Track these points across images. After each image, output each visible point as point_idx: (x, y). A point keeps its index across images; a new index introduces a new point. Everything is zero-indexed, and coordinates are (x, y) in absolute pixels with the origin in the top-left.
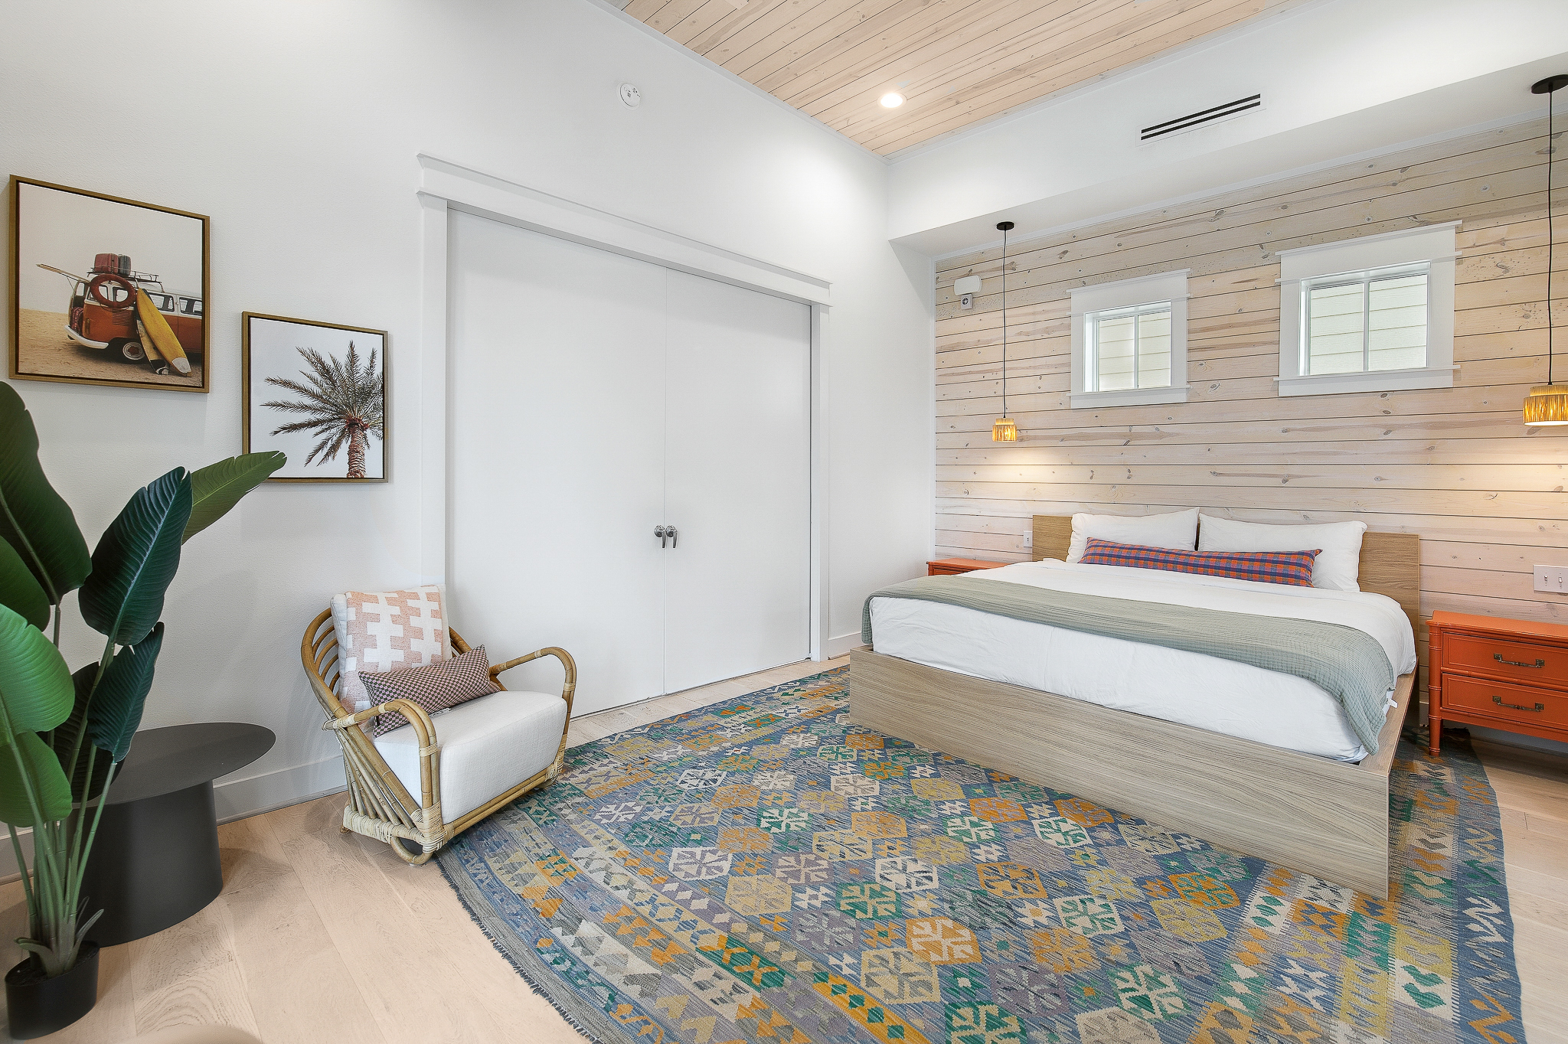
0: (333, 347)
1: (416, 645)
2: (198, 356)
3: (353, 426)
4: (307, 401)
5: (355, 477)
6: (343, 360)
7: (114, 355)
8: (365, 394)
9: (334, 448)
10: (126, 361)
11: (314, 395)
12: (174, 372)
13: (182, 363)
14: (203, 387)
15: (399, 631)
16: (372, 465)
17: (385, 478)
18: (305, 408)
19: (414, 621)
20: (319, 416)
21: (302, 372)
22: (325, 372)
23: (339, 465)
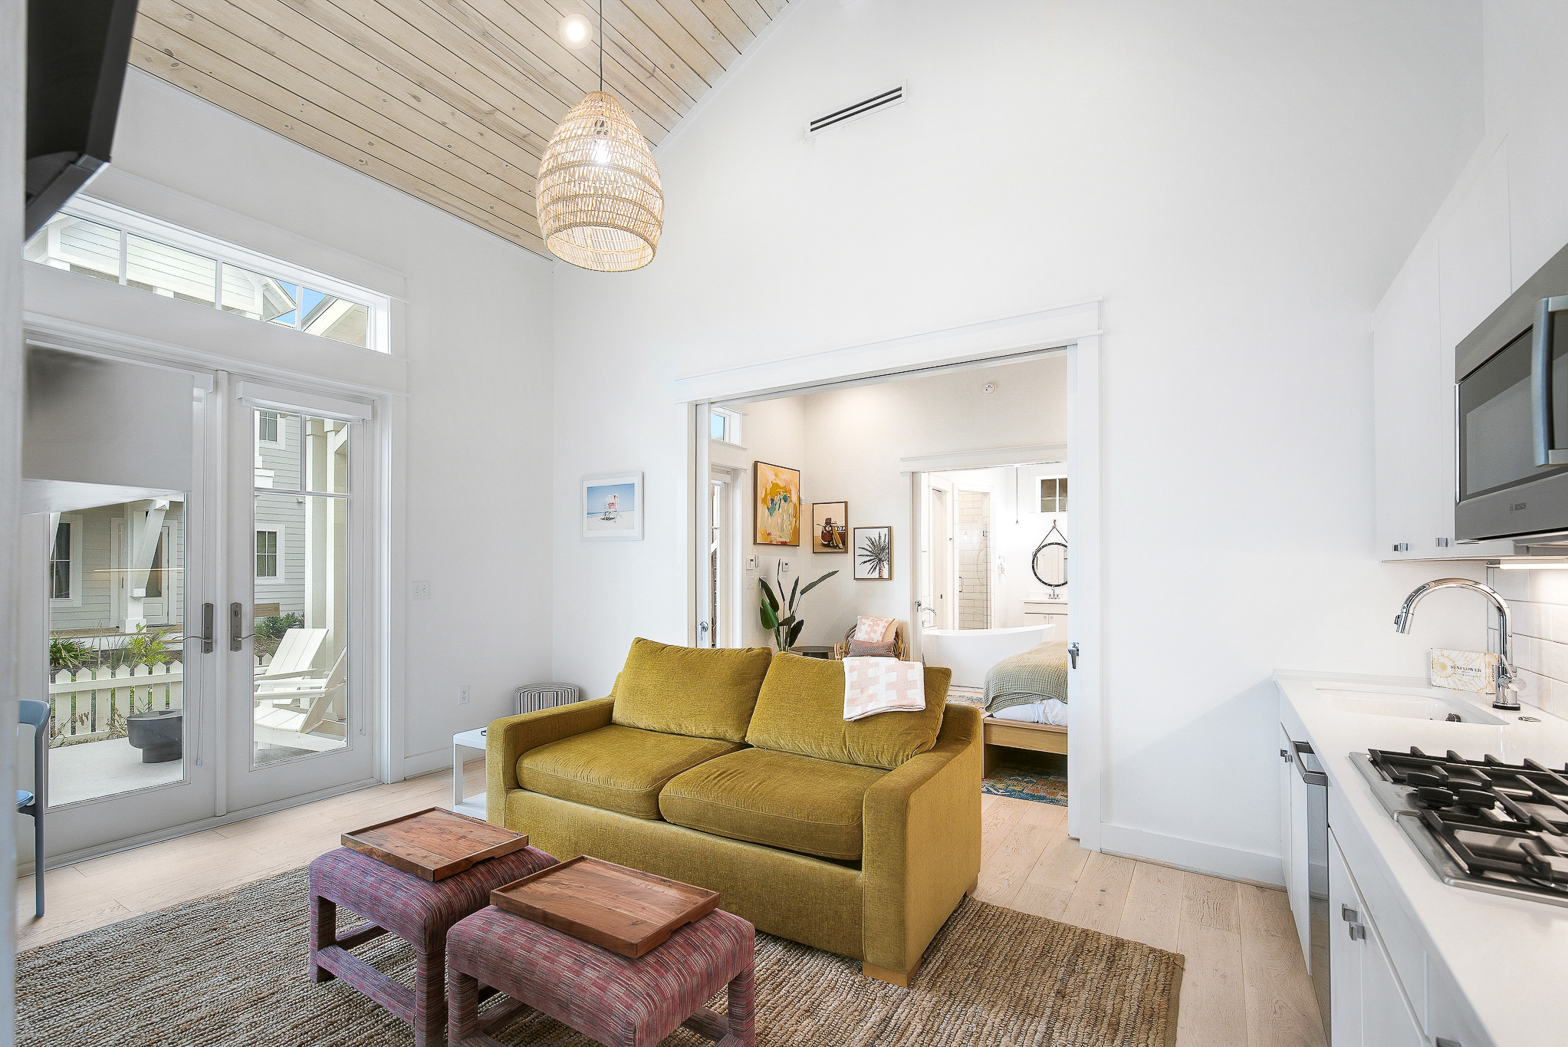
0: (874, 534)
1: (872, 635)
2: (844, 542)
3: (880, 560)
4: (869, 554)
5: (881, 578)
6: (877, 539)
7: (827, 546)
8: (883, 549)
9: (875, 568)
10: (831, 547)
11: (870, 552)
12: (840, 548)
13: (841, 545)
14: (846, 552)
15: (869, 629)
16: (886, 575)
17: (890, 578)
18: (868, 555)
19: (876, 628)
20: (872, 558)
21: (866, 544)
22: (873, 543)
23: (876, 575)
